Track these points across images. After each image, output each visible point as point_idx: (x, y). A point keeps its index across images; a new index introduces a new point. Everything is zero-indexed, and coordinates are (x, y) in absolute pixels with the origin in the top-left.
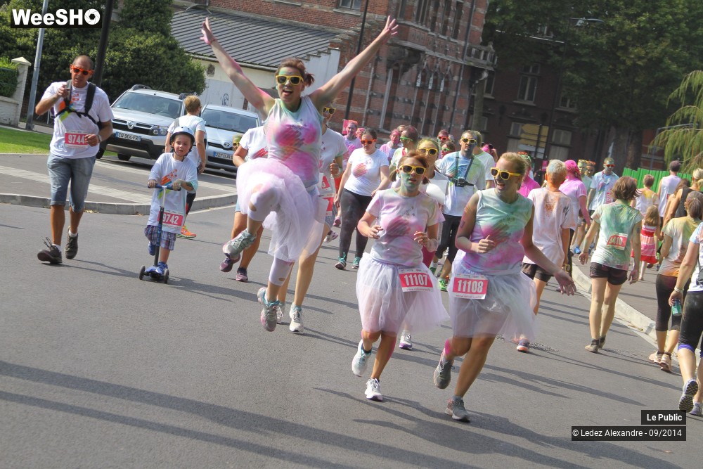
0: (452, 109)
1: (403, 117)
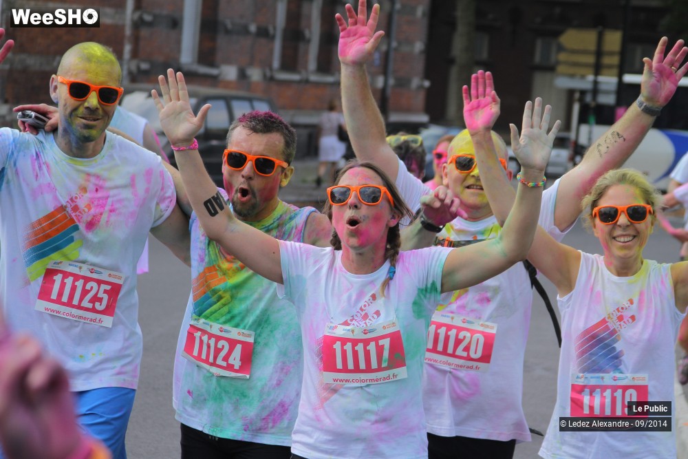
1: (253, 28)
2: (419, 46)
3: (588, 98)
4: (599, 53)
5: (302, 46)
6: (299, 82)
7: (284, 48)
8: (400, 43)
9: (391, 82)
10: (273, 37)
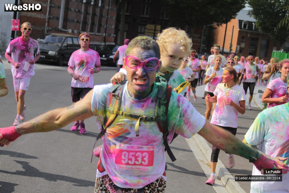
0: (107, 16)
1: (76, 21)
2: (113, 27)
4: (155, 30)
5: (87, 25)
7: (82, 25)
8: (109, 26)
9: (107, 35)
10: (80, 23)
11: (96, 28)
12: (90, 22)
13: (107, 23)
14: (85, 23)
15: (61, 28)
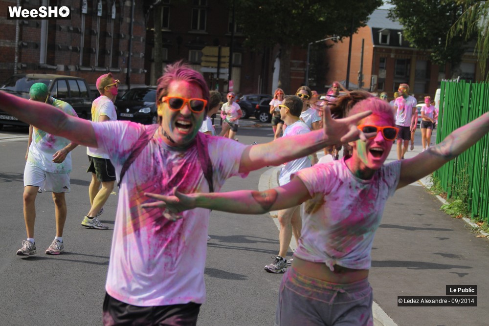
0: (128, 37)
1: (71, 48)
2: (142, 55)
3: (215, 76)
4: (219, 57)
5: (92, 55)
6: (91, 71)
7: (83, 56)
8: (133, 53)
9: (131, 70)
10: (80, 51)
11: (110, 59)
12: (97, 49)
13: (129, 50)
14: (88, 51)
15: (45, 63)
